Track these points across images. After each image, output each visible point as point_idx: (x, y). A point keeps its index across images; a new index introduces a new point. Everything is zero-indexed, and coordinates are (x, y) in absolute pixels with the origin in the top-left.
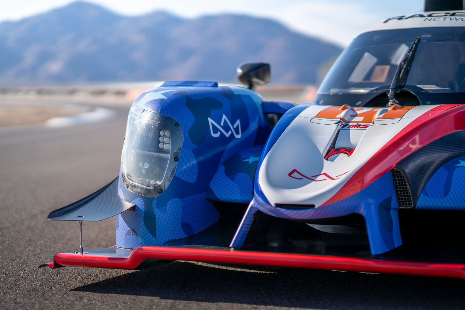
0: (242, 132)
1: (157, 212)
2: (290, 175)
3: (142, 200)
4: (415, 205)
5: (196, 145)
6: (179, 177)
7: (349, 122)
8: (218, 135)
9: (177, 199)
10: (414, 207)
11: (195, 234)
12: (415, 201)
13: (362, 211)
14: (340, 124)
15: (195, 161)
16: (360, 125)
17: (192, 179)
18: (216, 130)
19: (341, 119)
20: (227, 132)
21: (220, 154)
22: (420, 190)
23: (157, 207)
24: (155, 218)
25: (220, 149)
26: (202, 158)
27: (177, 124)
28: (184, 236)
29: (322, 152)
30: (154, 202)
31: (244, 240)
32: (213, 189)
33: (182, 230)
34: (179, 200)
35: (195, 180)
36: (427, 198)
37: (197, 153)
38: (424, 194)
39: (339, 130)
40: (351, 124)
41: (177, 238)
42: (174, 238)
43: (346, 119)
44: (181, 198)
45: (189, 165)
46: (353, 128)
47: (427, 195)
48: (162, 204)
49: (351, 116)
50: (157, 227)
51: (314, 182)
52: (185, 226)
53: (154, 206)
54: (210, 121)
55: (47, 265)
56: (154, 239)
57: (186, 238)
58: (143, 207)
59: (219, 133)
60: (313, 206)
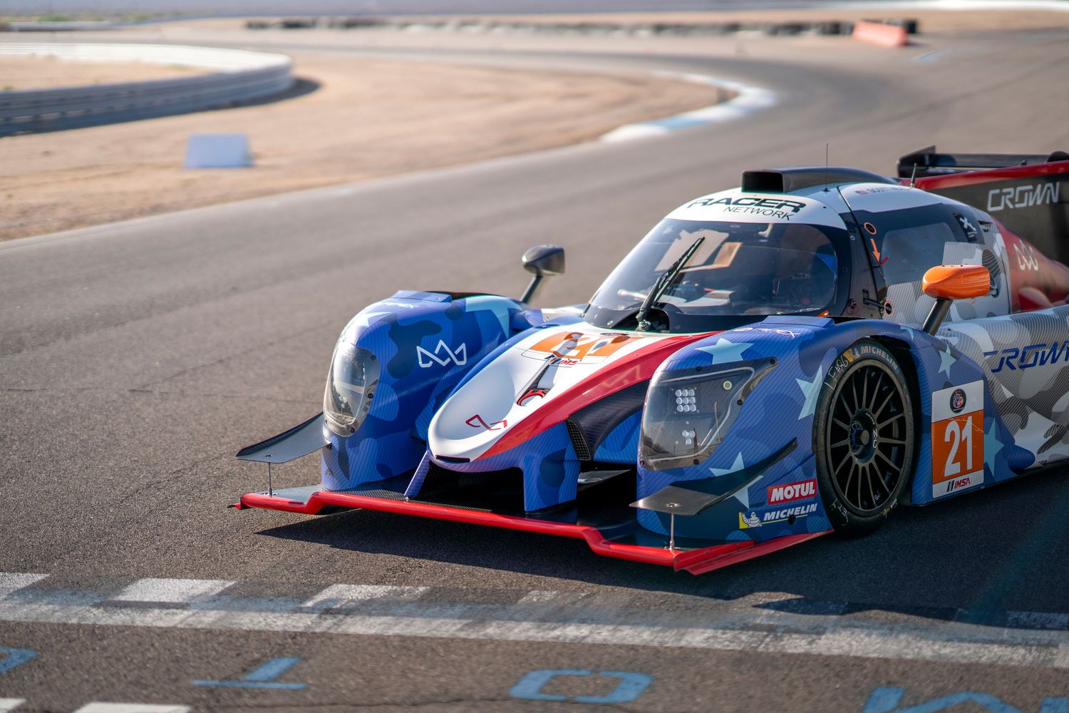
0: (468, 357)
1: (350, 452)
2: (468, 422)
3: (336, 439)
4: (592, 457)
5: (397, 380)
6: (374, 415)
7: (563, 356)
8: (430, 364)
9: (371, 439)
10: (592, 460)
11: (395, 475)
12: (592, 453)
13: (521, 465)
14: (552, 358)
15: (395, 397)
16: (571, 361)
17: (391, 416)
18: (426, 359)
19: (555, 352)
20: (444, 360)
21: (432, 386)
22: (599, 440)
23: (349, 447)
24: (348, 459)
25: (432, 380)
26: (405, 393)
27: (373, 358)
28: (380, 478)
29: (516, 393)
30: (347, 442)
31: (419, 489)
32: (417, 426)
33: (377, 472)
34: (374, 440)
35: (395, 418)
36: (605, 450)
37: (397, 388)
38: (603, 446)
39: (548, 366)
40: (563, 359)
41: (371, 481)
42: (368, 480)
43: (561, 353)
44: (376, 438)
45: (387, 402)
46: (563, 365)
47: (605, 448)
48: (354, 443)
49: (569, 348)
50: (350, 468)
51: (488, 431)
52: (381, 468)
53: (347, 446)
54: (419, 349)
55: (235, 506)
56: (347, 480)
57: (383, 480)
58: (338, 446)
59: (431, 363)
60: (468, 460)
